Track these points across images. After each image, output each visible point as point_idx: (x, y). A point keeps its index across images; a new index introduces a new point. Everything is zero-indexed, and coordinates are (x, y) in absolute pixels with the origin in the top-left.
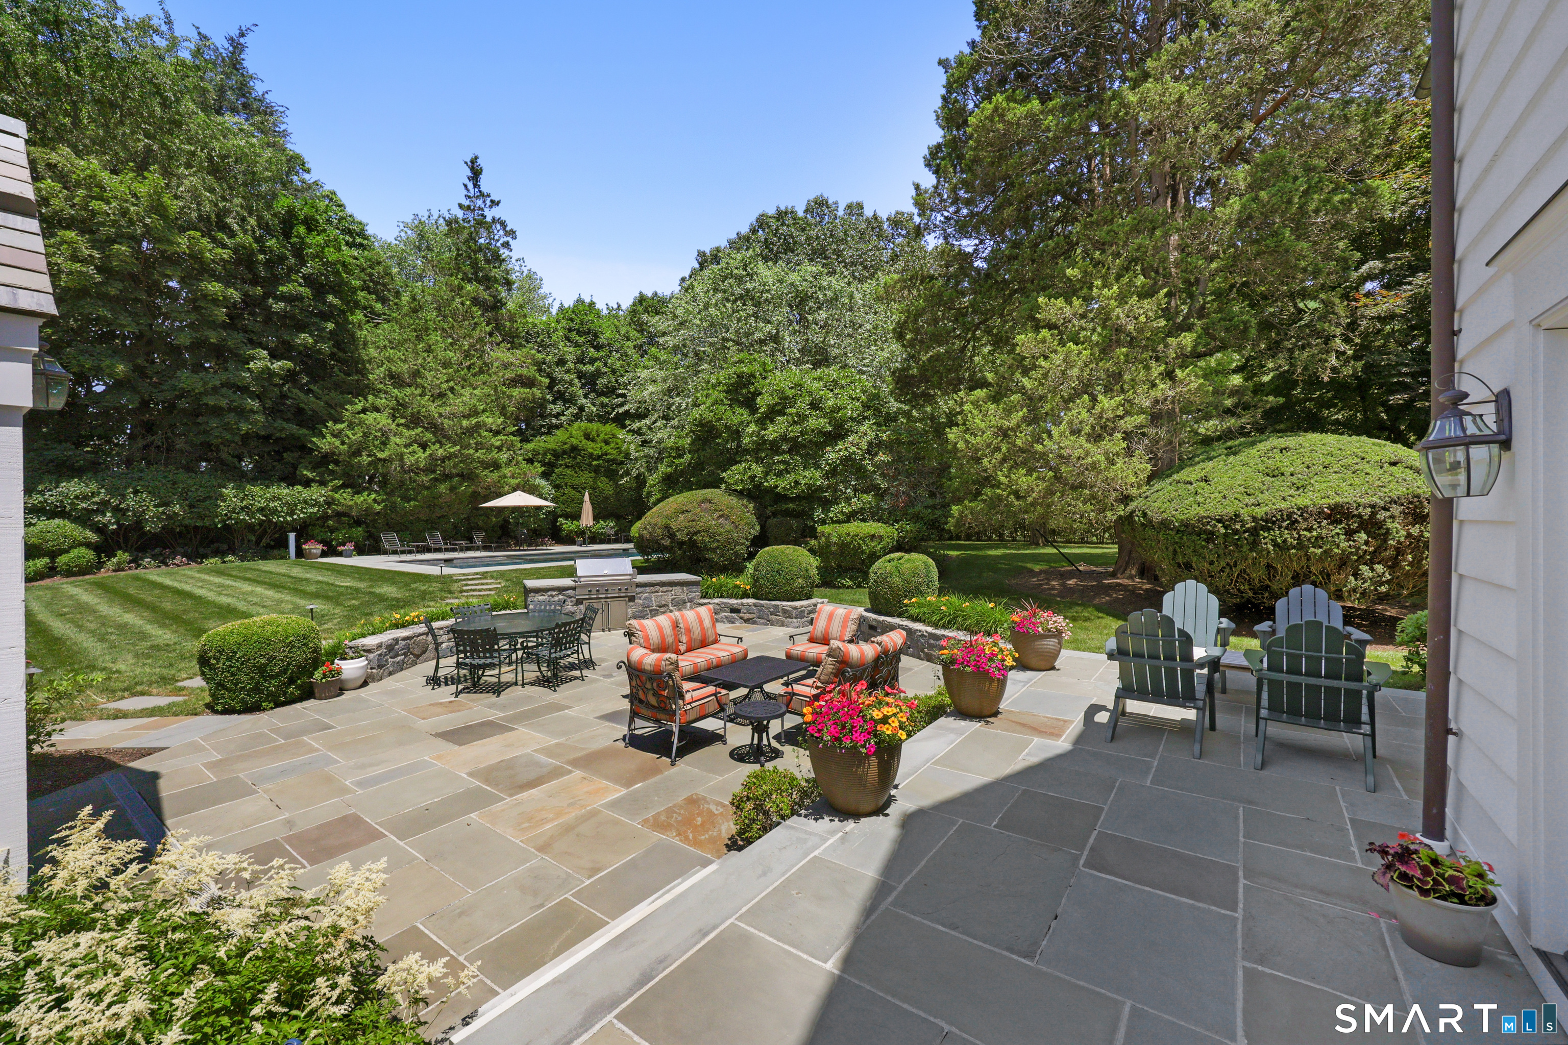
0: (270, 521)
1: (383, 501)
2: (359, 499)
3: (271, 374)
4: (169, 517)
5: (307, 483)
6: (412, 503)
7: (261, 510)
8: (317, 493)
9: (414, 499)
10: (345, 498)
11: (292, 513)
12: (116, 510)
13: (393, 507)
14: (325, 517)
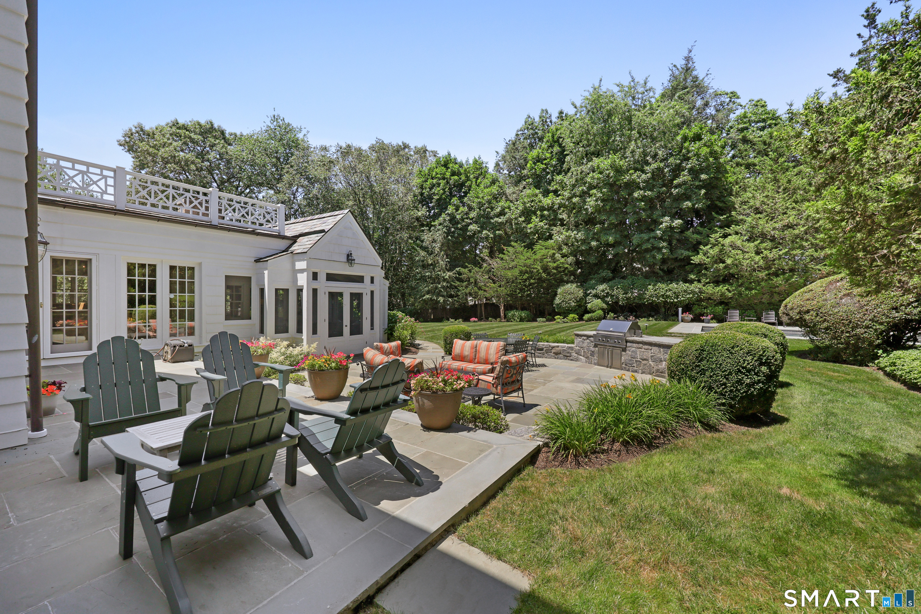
0: (667, 301)
1: (733, 290)
2: (718, 289)
3: (671, 228)
4: (627, 299)
5: (691, 282)
6: (753, 292)
7: (663, 295)
8: (695, 287)
9: (755, 289)
10: (710, 289)
11: (677, 298)
12: (612, 296)
13: (740, 294)
14: (700, 300)
